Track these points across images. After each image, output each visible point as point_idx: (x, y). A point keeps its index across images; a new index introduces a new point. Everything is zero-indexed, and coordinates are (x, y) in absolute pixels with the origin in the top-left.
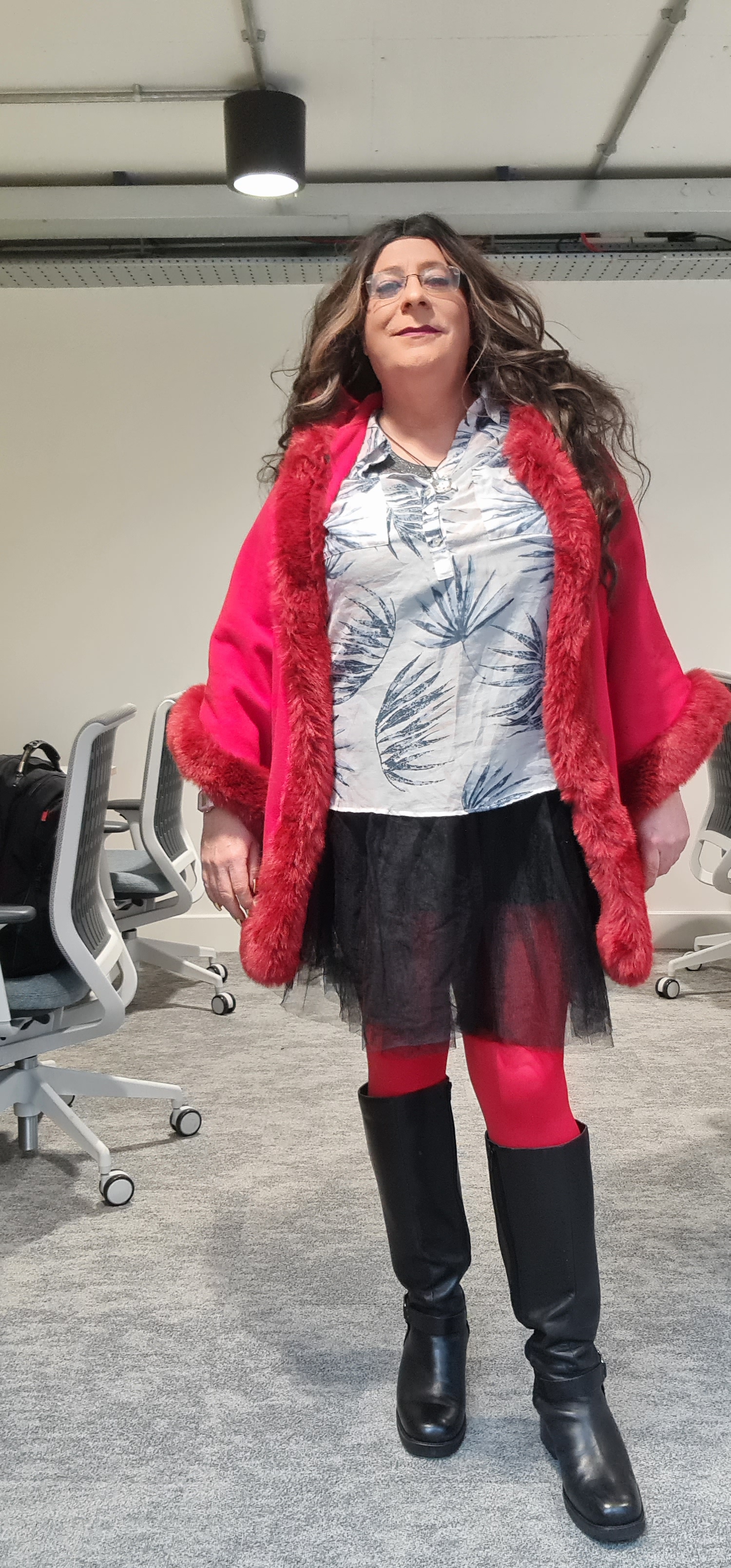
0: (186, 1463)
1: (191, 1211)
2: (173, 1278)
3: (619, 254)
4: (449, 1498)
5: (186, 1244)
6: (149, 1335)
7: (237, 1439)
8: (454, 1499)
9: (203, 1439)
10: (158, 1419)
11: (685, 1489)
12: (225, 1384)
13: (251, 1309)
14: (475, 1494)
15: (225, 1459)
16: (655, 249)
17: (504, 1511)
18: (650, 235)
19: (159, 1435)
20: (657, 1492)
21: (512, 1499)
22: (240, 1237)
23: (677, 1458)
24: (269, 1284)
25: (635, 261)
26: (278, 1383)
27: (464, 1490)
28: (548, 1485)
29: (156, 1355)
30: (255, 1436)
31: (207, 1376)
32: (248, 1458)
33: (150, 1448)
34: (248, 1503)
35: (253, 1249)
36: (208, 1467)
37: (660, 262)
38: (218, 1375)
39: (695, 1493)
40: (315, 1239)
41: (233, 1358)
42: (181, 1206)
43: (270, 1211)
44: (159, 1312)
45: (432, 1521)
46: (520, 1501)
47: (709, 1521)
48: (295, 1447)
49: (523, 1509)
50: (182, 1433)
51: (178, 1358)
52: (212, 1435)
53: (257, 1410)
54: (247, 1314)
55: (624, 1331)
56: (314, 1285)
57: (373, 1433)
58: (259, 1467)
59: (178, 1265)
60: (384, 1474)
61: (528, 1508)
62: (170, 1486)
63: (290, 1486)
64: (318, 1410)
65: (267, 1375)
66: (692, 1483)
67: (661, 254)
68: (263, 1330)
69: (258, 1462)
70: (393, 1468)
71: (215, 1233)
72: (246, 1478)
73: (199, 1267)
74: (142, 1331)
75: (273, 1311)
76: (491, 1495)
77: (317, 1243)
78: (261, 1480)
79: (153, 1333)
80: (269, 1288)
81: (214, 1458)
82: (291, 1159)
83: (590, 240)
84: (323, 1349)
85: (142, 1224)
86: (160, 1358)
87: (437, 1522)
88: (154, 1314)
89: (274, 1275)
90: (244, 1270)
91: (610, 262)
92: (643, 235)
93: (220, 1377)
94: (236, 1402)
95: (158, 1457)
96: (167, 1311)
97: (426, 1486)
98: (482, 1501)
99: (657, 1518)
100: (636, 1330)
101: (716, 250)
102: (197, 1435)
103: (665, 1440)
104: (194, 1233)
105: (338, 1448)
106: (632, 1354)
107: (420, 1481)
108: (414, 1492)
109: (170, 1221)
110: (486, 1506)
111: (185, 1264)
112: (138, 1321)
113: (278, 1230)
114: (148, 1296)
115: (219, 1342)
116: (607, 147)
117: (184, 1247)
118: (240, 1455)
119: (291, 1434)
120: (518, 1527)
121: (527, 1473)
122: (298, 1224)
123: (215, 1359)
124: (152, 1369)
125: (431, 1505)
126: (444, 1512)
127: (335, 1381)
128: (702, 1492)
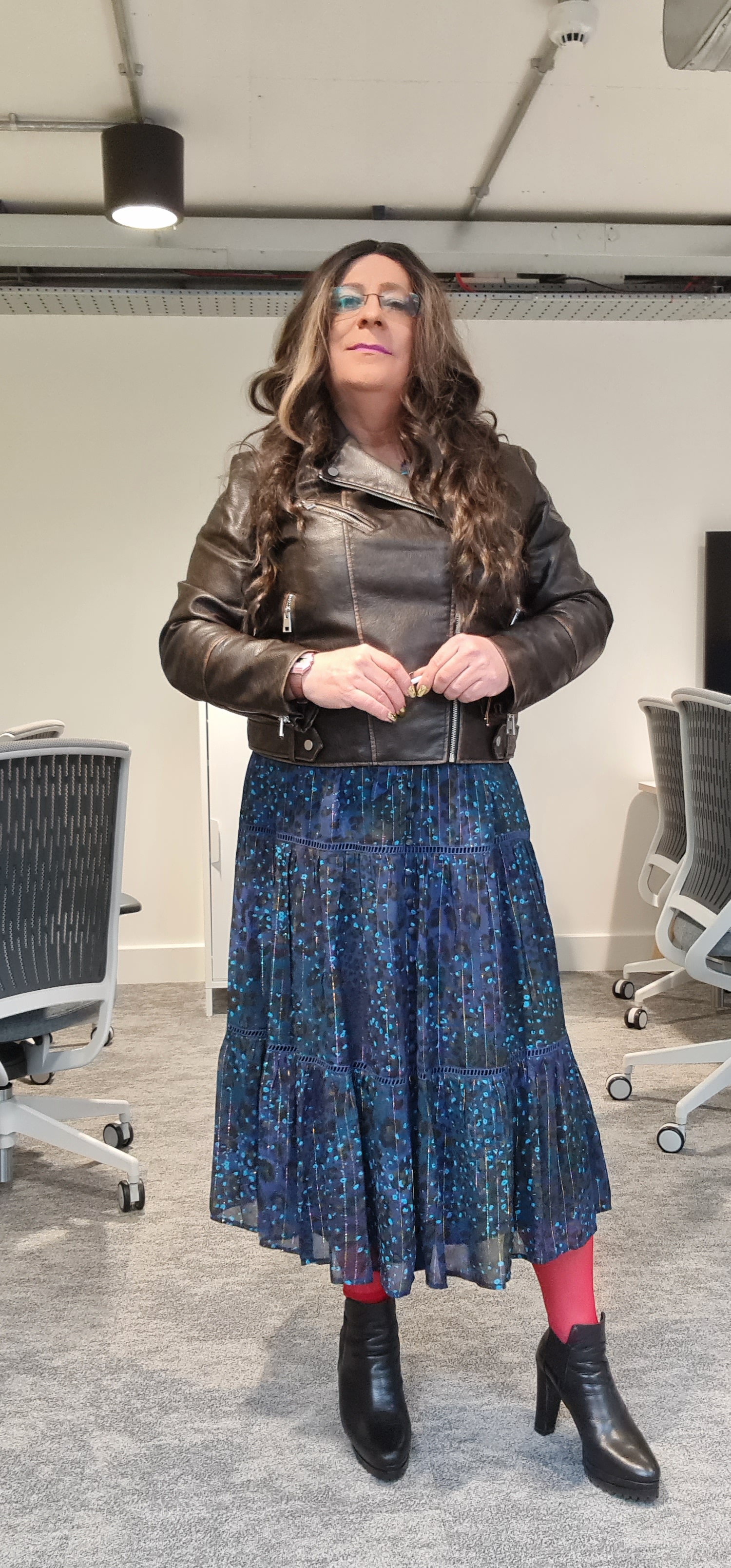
0: (71, 1510)
1: (74, 1251)
2: (57, 1319)
3: (493, 294)
4: (340, 1530)
5: (70, 1284)
6: (31, 1380)
7: (124, 1482)
8: (345, 1531)
9: (89, 1484)
10: (42, 1466)
11: (572, 1509)
12: (111, 1425)
13: (137, 1348)
14: (366, 1525)
15: (112, 1503)
16: (527, 290)
17: (395, 1541)
18: (522, 276)
19: (43, 1482)
20: (545, 1512)
21: (402, 1528)
22: (125, 1275)
23: (564, 1478)
24: (155, 1322)
25: (508, 300)
26: (165, 1422)
27: (354, 1521)
28: (438, 1511)
29: (40, 1399)
30: (142, 1478)
31: (92, 1418)
32: (136, 1501)
33: (34, 1496)
34: (136, 1547)
35: (139, 1287)
36: (94, 1512)
37: (532, 303)
38: (104, 1417)
39: (583, 1511)
40: (202, 1274)
41: (119, 1399)
42: (64, 1247)
43: (156, 1247)
44: (43, 1355)
45: (323, 1555)
46: (410, 1530)
47: (597, 1539)
48: (183, 1487)
49: (414, 1538)
50: (67, 1479)
51: (63, 1401)
52: (98, 1479)
53: (144, 1450)
54: (134, 1353)
55: (511, 1354)
56: (201, 1320)
57: (262, 1468)
58: (146, 1510)
59: (62, 1306)
60: (275, 1509)
61: (419, 1536)
62: (54, 1534)
63: (178, 1528)
64: (207, 1448)
65: (154, 1415)
66: (579, 1502)
67: (534, 294)
68: (150, 1369)
69: (146, 1505)
70: (284, 1502)
71: (99, 1272)
72: (133, 1522)
73: (83, 1307)
74: (24, 1376)
75: (159, 1349)
76: (381, 1525)
77: (205, 1279)
78: (150, 1523)
79: (38, 1377)
80: (155, 1327)
81: (100, 1503)
82: (178, 1194)
83: (465, 280)
84: (211, 1386)
85: (24, 1266)
86: (44, 1402)
87: (327, 1556)
88: (37, 1358)
89: (160, 1312)
90: (130, 1308)
91: (484, 302)
92: (515, 275)
93: (106, 1419)
94: (122, 1443)
95: (42, 1505)
96: (50, 1354)
97: (316, 1520)
98: (373, 1531)
99: (547, 1539)
100: (523, 1352)
101: (585, 292)
102: (82, 1480)
103: (553, 1460)
104: (78, 1273)
105: (228, 1487)
106: (519, 1376)
107: (310, 1515)
108: (303, 1526)
109: (53, 1262)
110: (376, 1536)
111: (69, 1305)
112: (21, 1366)
113: (165, 1267)
114: (31, 1339)
115: (105, 1383)
116: (480, 190)
117: (67, 1288)
118: (127, 1499)
119: (179, 1473)
120: (409, 1556)
121: (417, 1501)
122: (185, 1259)
123: (101, 1401)
124: (35, 1414)
125: (322, 1538)
126: (335, 1546)
127: (224, 1417)
128: (589, 1511)
